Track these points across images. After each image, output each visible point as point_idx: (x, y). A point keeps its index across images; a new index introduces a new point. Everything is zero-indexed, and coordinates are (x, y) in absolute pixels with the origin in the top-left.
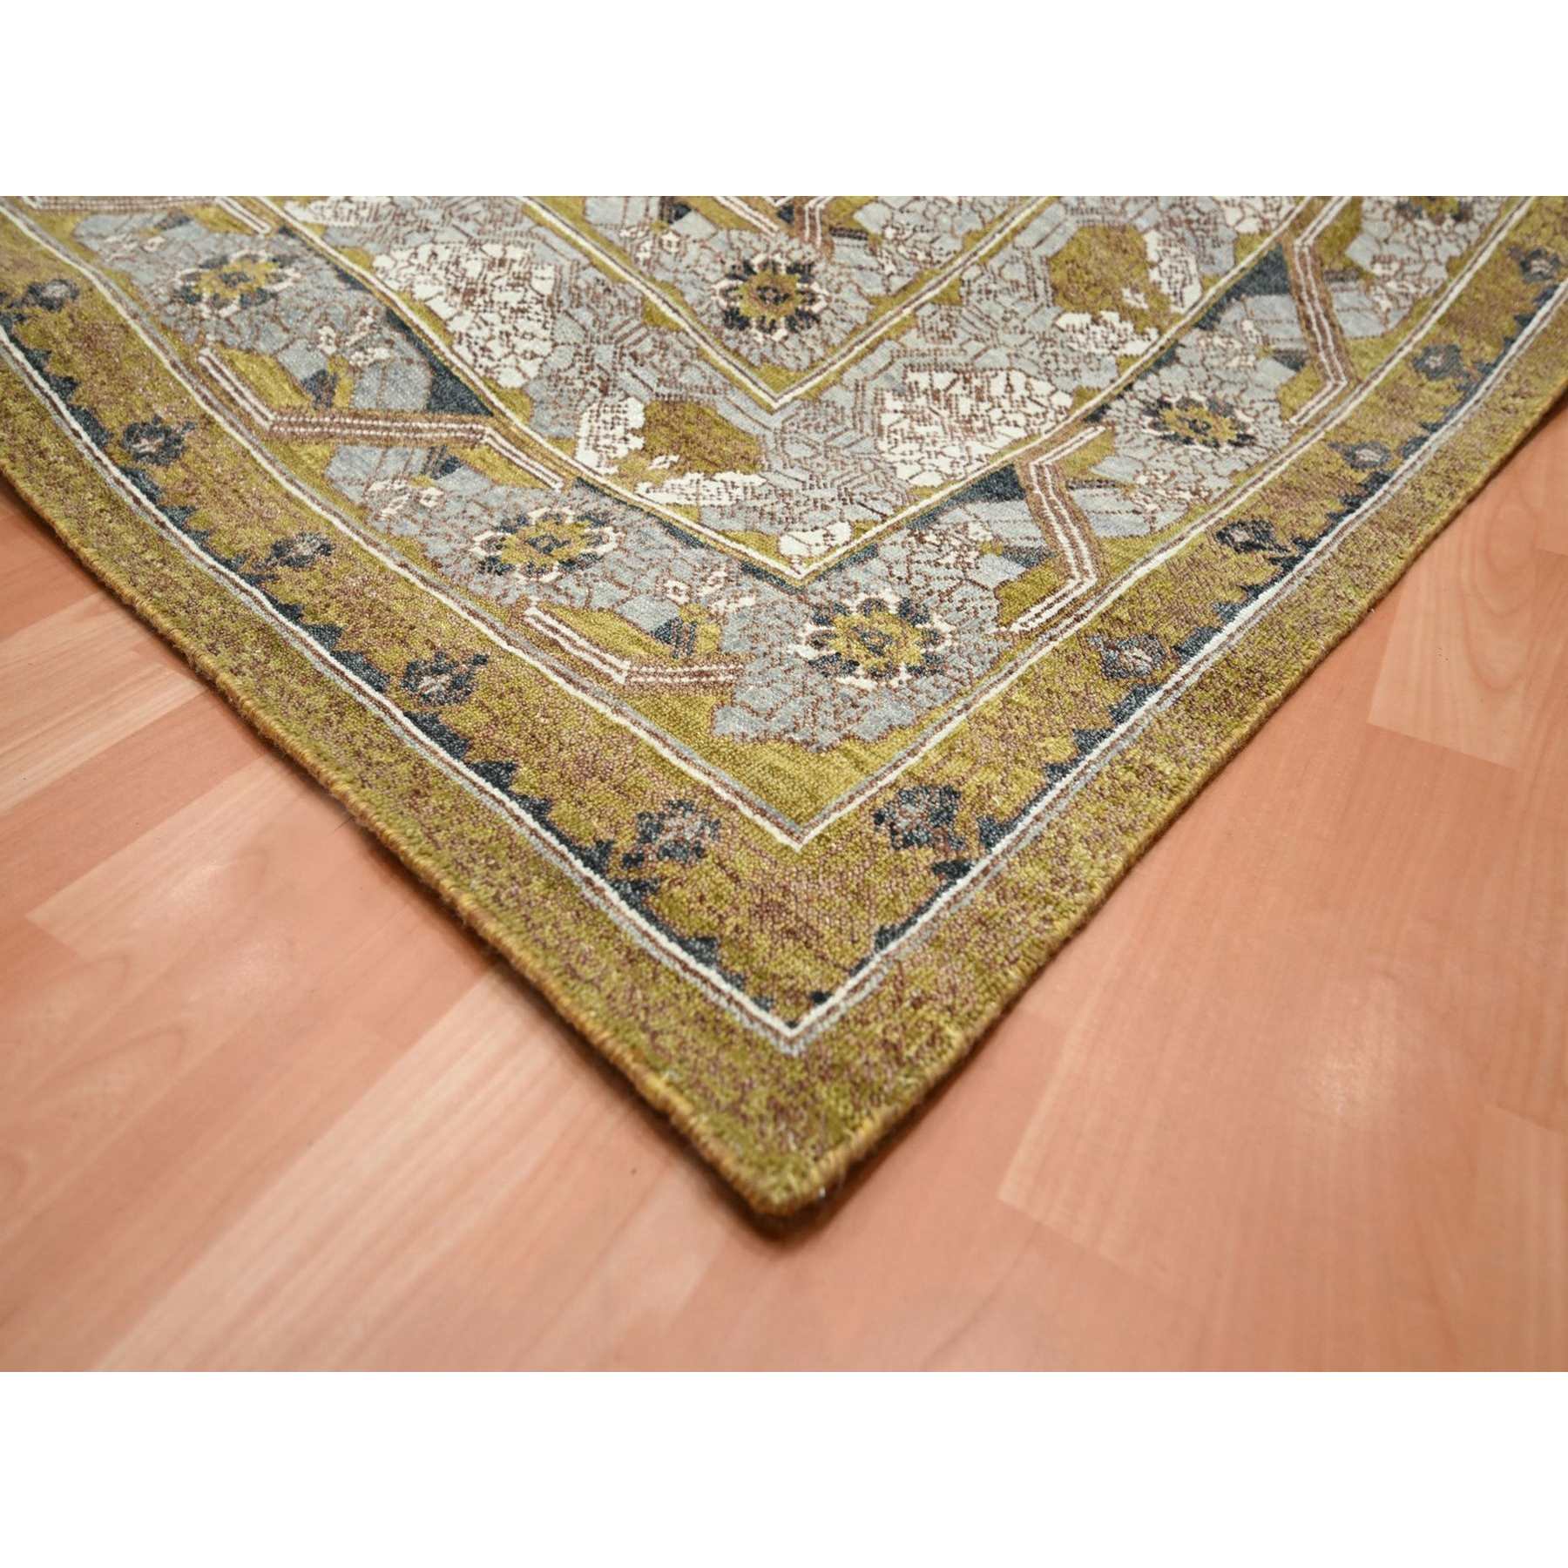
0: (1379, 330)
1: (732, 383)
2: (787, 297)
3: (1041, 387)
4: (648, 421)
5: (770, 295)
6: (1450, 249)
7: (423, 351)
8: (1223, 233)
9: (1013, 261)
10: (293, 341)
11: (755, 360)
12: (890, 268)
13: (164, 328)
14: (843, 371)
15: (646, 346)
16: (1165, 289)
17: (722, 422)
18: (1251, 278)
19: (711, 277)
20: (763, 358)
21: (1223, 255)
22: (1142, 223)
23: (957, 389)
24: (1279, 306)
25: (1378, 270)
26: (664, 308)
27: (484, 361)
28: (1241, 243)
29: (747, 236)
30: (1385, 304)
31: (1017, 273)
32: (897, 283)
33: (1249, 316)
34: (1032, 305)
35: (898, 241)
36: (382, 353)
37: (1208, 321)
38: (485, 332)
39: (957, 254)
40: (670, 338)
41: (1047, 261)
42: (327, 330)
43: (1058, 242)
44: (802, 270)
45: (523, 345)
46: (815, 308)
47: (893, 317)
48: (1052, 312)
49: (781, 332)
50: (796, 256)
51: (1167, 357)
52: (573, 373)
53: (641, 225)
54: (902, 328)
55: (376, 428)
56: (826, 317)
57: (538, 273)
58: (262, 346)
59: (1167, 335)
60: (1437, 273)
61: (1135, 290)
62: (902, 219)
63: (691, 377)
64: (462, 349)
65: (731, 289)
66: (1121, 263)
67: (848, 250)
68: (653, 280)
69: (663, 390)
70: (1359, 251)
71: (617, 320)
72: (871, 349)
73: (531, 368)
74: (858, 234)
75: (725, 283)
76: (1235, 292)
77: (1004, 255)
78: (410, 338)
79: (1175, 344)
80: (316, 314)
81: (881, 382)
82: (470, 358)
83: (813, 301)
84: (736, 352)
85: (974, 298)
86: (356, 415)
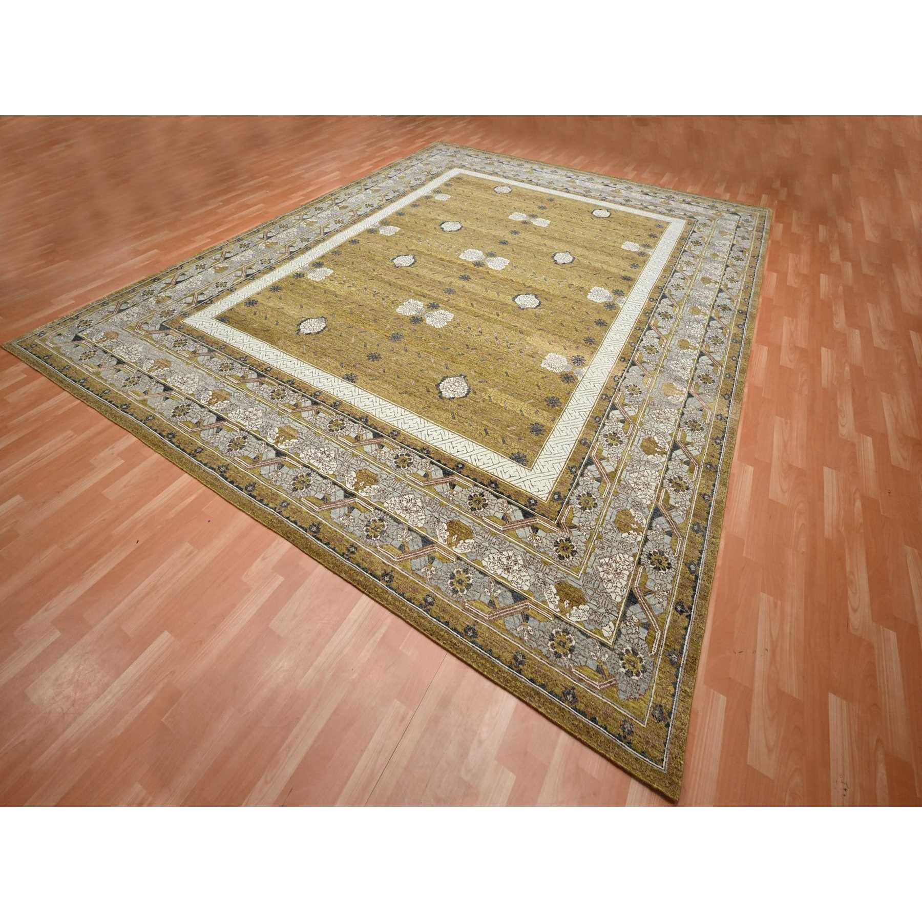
0: (683, 521)
1: (568, 574)
2: (568, 548)
3: (626, 556)
4: (557, 591)
5: (565, 548)
6: (688, 497)
7: (507, 588)
8: (645, 506)
9: (607, 524)
10: (481, 595)
11: (569, 566)
12: (585, 533)
13: (456, 601)
14: (587, 563)
15: (547, 571)
16: (639, 522)
17: (571, 586)
18: (654, 514)
19: (551, 547)
20: (571, 565)
21: (646, 510)
22: (628, 507)
23: (611, 562)
24: (661, 520)
25: (677, 505)
26: (547, 560)
27: (519, 585)
28: (649, 507)
29: (554, 534)
30: (681, 513)
31: (609, 527)
32: (588, 536)
33: (657, 524)
34: (616, 534)
35: (583, 526)
36: (499, 591)
37: (650, 527)
38: (516, 579)
39: (596, 525)
40: (551, 567)
41: (614, 522)
42: (486, 590)
43: (614, 517)
44: (568, 540)
45: (524, 579)
46: (575, 549)
47: (591, 545)
48: (620, 534)
49: (571, 557)
50: (565, 536)
51: (646, 540)
52: (536, 582)
53: (530, 535)
54: (594, 548)
55: (507, 611)
56: (578, 550)
57: (518, 558)
58: (475, 598)
59: (644, 533)
60: (688, 503)
61: (634, 524)
62: (582, 520)
63: (559, 575)
64: (513, 584)
65: (557, 549)
66: (628, 518)
67: (575, 532)
68: (540, 552)
69: (556, 581)
70: (672, 502)
71: (539, 566)
72: (590, 556)
73: (528, 583)
74: (575, 527)
75: (555, 548)
76: (652, 519)
77: (605, 523)
78: (503, 586)
79: (646, 535)
80: (482, 587)
81: (595, 564)
82: (516, 586)
83: (574, 547)
84: (565, 566)
85: (604, 535)
86: (502, 609)
